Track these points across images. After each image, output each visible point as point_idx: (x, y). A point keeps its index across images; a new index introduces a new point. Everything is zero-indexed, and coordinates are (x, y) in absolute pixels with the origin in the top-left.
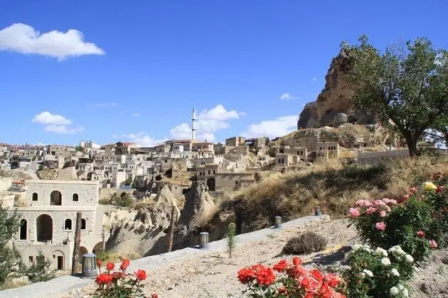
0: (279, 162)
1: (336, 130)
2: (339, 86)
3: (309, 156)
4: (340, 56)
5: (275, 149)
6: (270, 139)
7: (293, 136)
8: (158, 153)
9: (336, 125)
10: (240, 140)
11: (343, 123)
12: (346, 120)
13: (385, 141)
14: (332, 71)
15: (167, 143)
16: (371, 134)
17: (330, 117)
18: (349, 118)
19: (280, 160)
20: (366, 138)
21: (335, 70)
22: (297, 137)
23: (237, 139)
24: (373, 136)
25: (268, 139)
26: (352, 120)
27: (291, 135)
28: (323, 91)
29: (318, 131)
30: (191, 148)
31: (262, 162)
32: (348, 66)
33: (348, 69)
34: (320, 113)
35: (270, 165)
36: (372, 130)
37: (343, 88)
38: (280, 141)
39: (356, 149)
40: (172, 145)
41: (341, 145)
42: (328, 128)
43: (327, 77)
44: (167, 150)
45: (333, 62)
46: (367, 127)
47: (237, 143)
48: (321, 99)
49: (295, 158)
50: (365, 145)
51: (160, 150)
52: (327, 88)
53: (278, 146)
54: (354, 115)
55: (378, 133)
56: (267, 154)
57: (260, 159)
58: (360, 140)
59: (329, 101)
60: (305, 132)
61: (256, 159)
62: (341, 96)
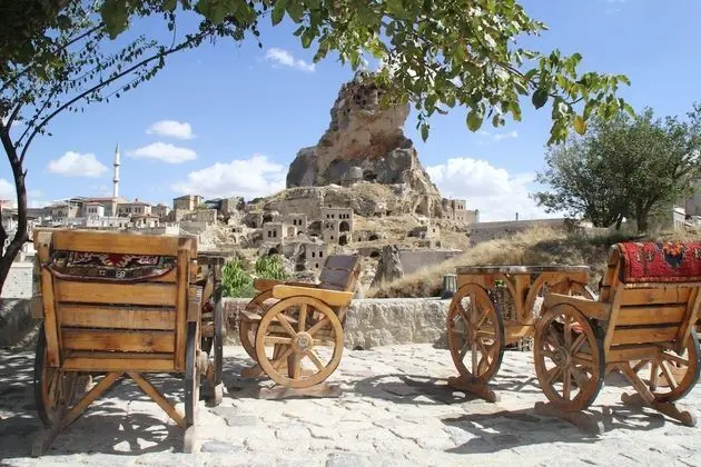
0: (269, 236)
1: (348, 191)
2: (352, 125)
3: (310, 228)
4: (354, 83)
5: (256, 216)
6: (246, 201)
7: (283, 196)
8: (55, 218)
9: (347, 183)
10: (195, 201)
11: (356, 180)
12: (360, 175)
13: (415, 207)
14: (342, 103)
15: (73, 202)
16: (397, 198)
17: (338, 170)
18: (364, 173)
19: (270, 232)
20: (391, 203)
21: (347, 103)
22: (290, 198)
23: (192, 198)
24: (399, 201)
25: (242, 200)
26: (369, 177)
27: (280, 194)
28: (328, 131)
29: (322, 190)
30: (114, 211)
31: (237, 235)
32: (366, 98)
33: (364, 102)
34: (323, 163)
35: (254, 240)
36: (398, 192)
37: (357, 130)
38: (262, 203)
39: (376, 218)
40: (80, 205)
41: (355, 212)
42: (334, 187)
43: (334, 112)
44: (72, 213)
45: (344, 89)
46: (391, 188)
47: (192, 204)
48: (325, 142)
49: (290, 230)
50: (388, 213)
51: (60, 214)
52: (334, 127)
53: (259, 211)
54: (372, 169)
55: (406, 197)
56: (243, 222)
57: (234, 231)
58: (382, 206)
59: (337, 145)
60: (302, 191)
61: (226, 230)
62: (354, 141)
